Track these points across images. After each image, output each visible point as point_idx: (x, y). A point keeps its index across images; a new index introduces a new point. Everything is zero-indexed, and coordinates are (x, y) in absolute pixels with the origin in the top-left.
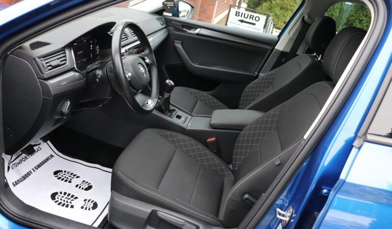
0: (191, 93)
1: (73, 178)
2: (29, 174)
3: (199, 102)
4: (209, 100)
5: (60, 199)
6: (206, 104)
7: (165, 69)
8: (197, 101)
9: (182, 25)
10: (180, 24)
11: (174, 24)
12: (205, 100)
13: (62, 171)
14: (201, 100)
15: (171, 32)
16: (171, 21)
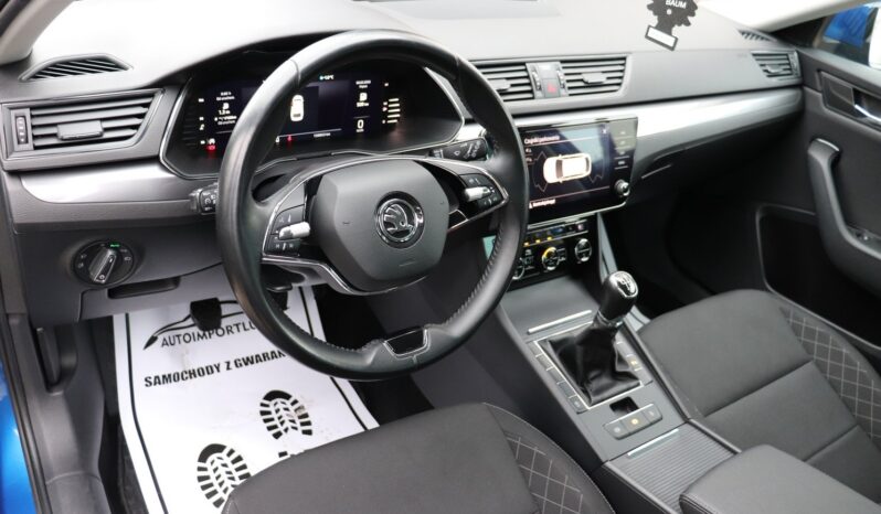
0: (796, 330)
1: (295, 428)
2: (209, 370)
3: (810, 367)
4: (851, 374)
5: (214, 466)
6: (834, 386)
7: (762, 220)
8: (808, 362)
9: (855, 90)
10: (850, 86)
11: (826, 79)
12: (835, 370)
13: (287, 397)
14: (821, 367)
15: (810, 106)
16: (819, 71)
